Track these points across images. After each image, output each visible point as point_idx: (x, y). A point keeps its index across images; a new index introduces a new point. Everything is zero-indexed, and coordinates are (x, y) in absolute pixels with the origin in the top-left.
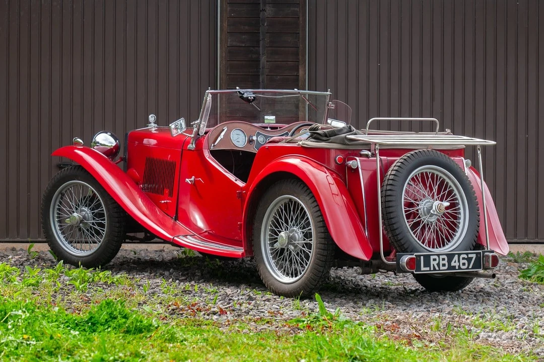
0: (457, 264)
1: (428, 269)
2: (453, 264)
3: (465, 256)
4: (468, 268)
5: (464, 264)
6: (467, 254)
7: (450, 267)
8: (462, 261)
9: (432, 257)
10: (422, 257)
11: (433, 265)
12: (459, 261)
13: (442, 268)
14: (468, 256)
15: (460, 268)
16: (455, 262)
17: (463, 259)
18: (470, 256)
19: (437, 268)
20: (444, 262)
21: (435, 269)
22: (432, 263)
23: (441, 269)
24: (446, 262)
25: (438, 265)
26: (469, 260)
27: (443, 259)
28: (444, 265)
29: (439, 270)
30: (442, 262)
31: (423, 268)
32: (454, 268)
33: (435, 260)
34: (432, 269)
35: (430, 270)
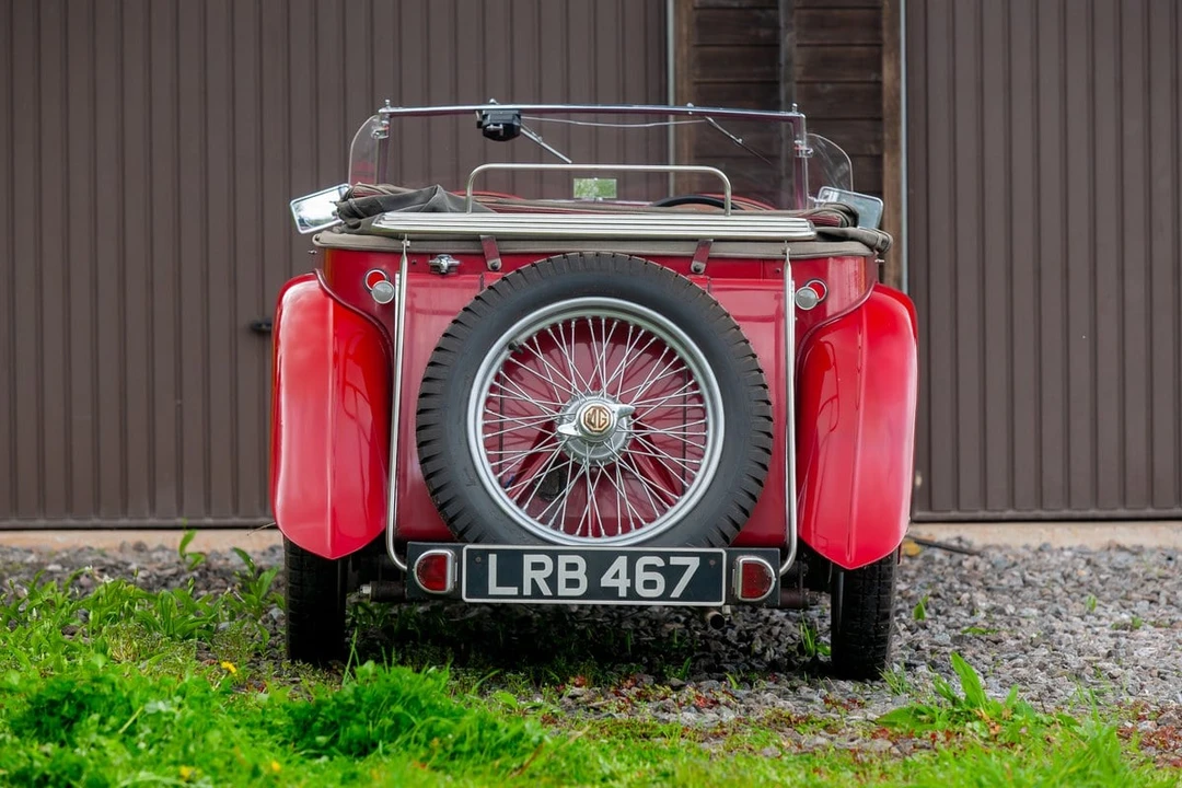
0: (622, 585)
1: (514, 591)
2: (607, 581)
3: (660, 562)
4: (665, 596)
5: (650, 584)
6: (665, 556)
7: (595, 590)
8: (641, 576)
9: (528, 560)
10: (493, 558)
11: (533, 581)
12: (631, 574)
13: (562, 590)
14: (667, 561)
15: (632, 593)
16: (616, 576)
17: (648, 568)
18: (674, 561)
19: (546, 591)
20: (572, 575)
21: (536, 592)
22: (528, 574)
23: (560, 594)
24: (580, 574)
25: (552, 581)
26: (672, 574)
27: (572, 567)
28: (572, 583)
29: (555, 596)
30: (563, 575)
31: (493, 589)
32: (612, 592)
33: (538, 566)
34: (527, 591)
35: (520, 595)
